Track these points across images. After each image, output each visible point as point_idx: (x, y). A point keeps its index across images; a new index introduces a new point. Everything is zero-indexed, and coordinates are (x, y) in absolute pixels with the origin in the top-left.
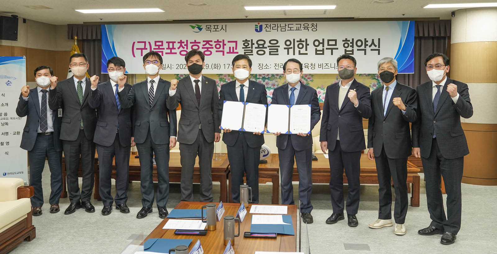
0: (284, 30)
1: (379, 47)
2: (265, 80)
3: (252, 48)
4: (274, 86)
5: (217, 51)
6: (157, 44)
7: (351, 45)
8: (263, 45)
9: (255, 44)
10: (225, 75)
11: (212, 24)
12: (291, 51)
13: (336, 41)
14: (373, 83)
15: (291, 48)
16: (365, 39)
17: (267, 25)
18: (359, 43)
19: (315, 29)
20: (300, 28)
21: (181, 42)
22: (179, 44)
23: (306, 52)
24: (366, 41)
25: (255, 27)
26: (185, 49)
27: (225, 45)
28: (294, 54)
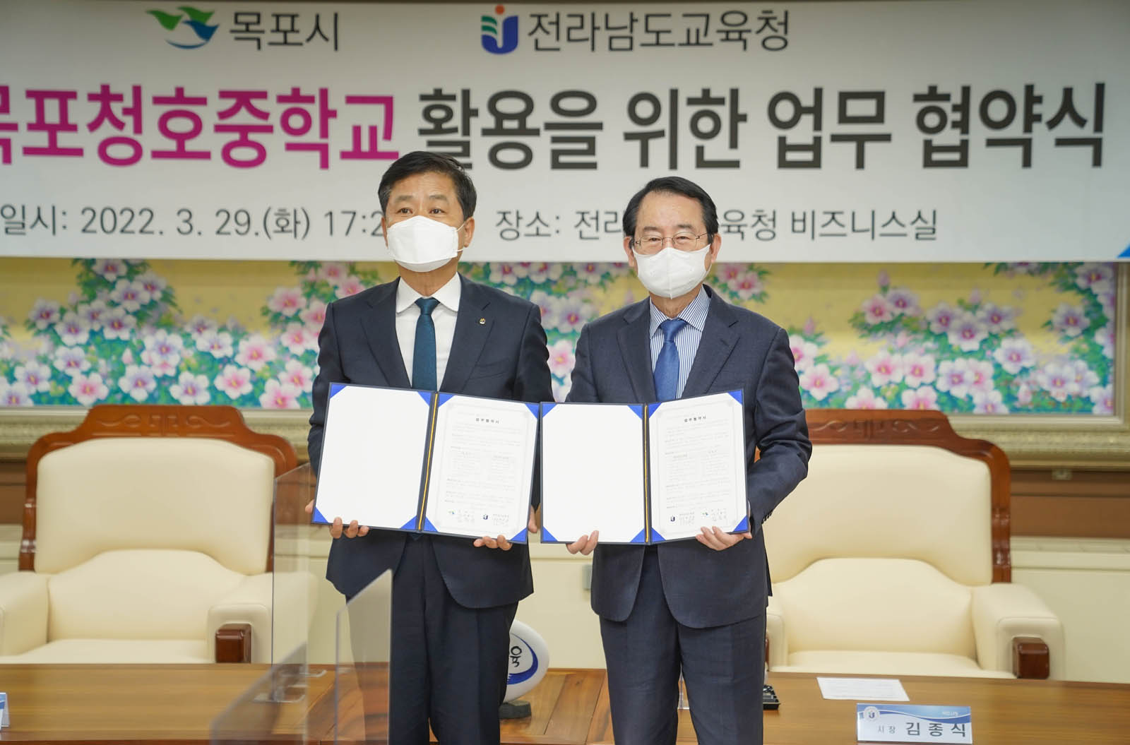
0: (626, 43)
2: (528, 291)
3: (466, 131)
4: (572, 323)
5: (290, 147)
7: (957, 116)
8: (521, 117)
9: (484, 111)
10: (334, 268)
11: (267, 9)
12: (659, 148)
13: (879, 97)
14: (1062, 310)
15: (660, 134)
16: (1029, 89)
17: (539, 17)
18: (998, 110)
19: (777, 37)
20: (706, 34)
21: (105, 96)
22: (96, 107)
23: (731, 155)
24: (1032, 98)
25: (484, 28)
26: (128, 131)
27: (333, 114)
28: (673, 165)
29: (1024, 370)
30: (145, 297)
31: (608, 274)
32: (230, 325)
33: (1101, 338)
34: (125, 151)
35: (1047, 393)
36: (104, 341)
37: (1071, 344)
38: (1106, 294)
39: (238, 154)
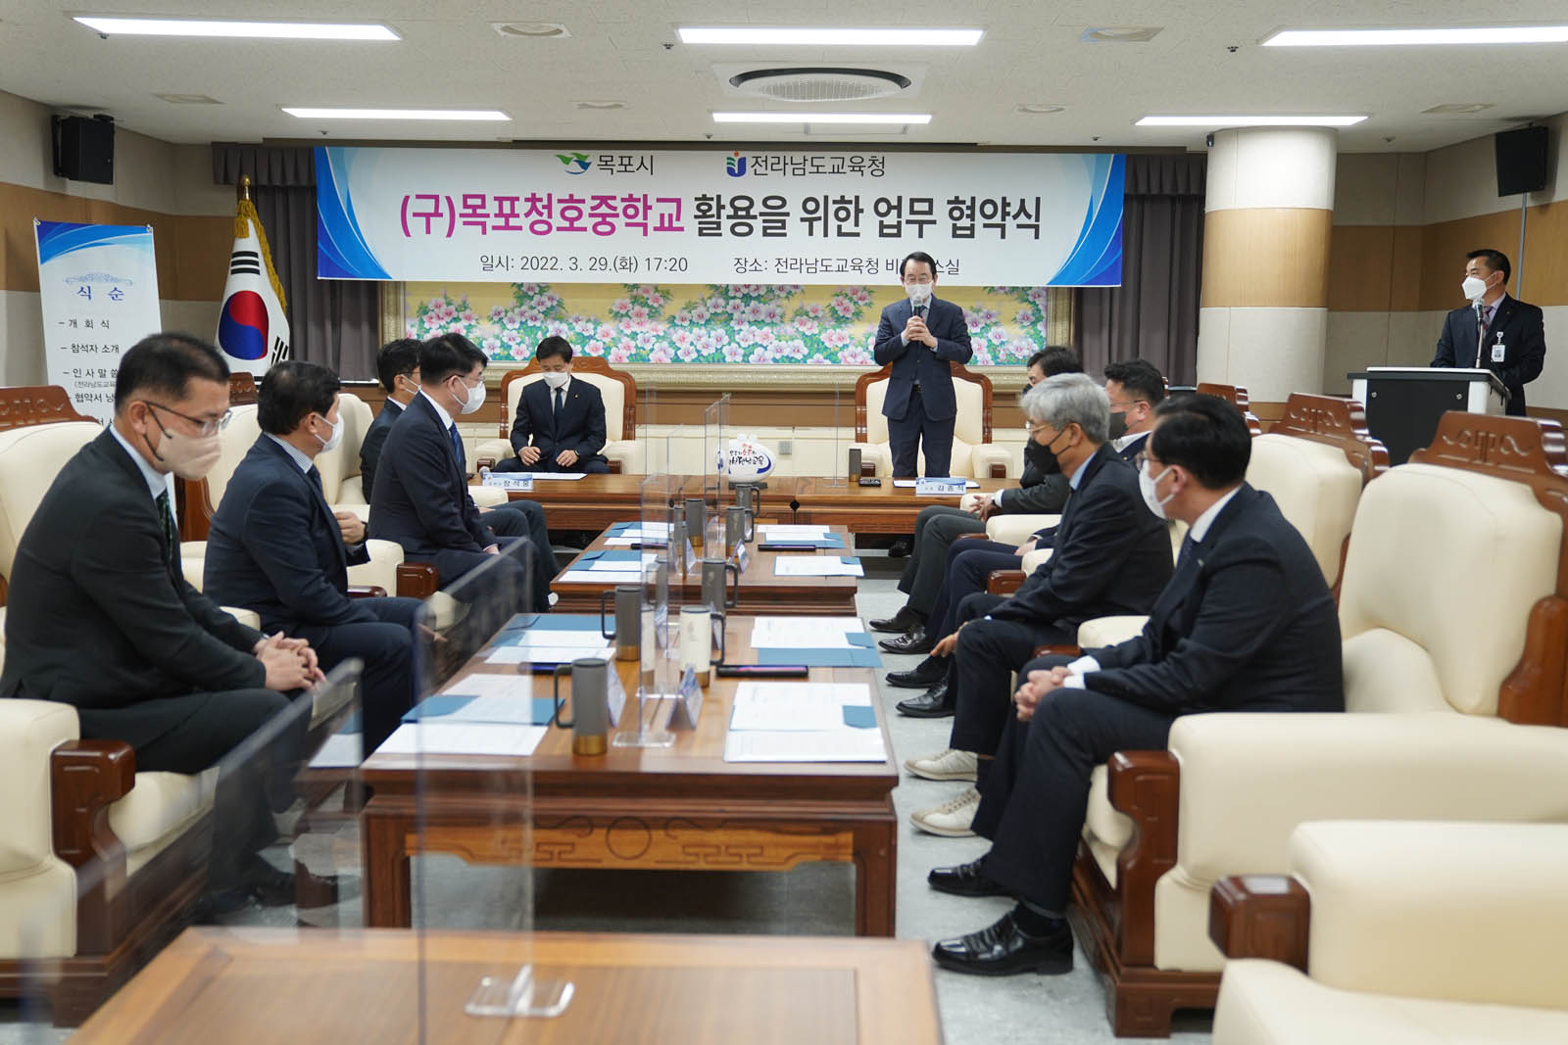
0: (801, 172)
1: (1037, 220)
2: (748, 301)
3: (719, 217)
4: (771, 317)
5: (628, 225)
6: (470, 202)
7: (969, 212)
8: (747, 209)
9: (728, 206)
10: (647, 288)
11: (617, 154)
12: (818, 226)
13: (930, 201)
14: (1021, 312)
15: (819, 219)
16: (1004, 199)
17: (757, 158)
18: (989, 209)
19: (879, 169)
20: (842, 168)
21: (533, 199)
22: (530, 204)
23: (856, 230)
24: (1005, 204)
25: (728, 163)
26: (545, 217)
27: (650, 208)
28: (826, 235)
29: (1002, 343)
30: (549, 304)
31: (790, 291)
32: (592, 319)
33: (1040, 327)
34: (543, 227)
35: (1014, 355)
36: (528, 327)
37: (1025, 330)
38: (1043, 304)
39: (600, 228)
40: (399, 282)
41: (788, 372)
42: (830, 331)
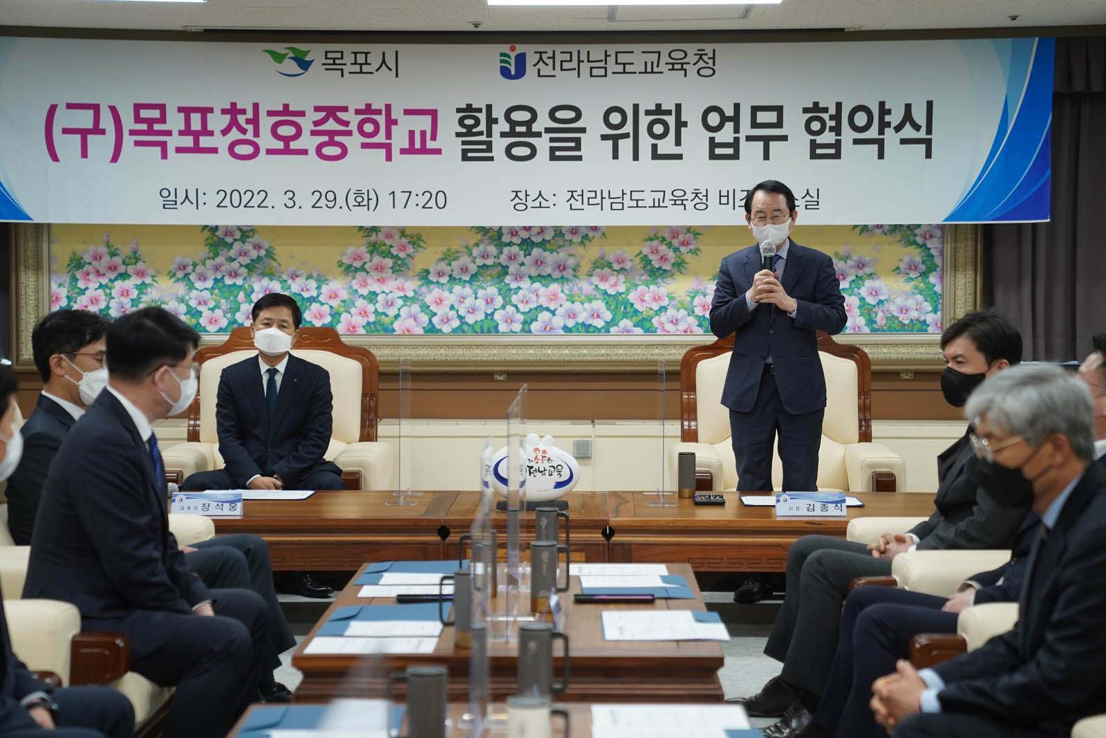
0: (602, 72)
1: (929, 131)
2: (529, 248)
3: (489, 134)
4: (560, 271)
5: (364, 146)
6: (144, 114)
7: (833, 123)
8: (528, 124)
9: (502, 120)
10: (390, 232)
11: (348, 48)
12: (626, 146)
13: (779, 110)
14: (906, 259)
15: (626, 136)
16: (882, 104)
17: (541, 53)
18: (861, 119)
19: (708, 68)
21: (233, 111)
22: (227, 118)
23: (677, 150)
24: (884, 111)
25: (502, 61)
26: (250, 136)
27: (395, 122)
28: (636, 158)
29: (881, 302)
30: (254, 254)
31: (587, 235)
32: (315, 275)
33: (933, 279)
34: (246, 150)
35: (897, 318)
36: (225, 286)
37: (913, 283)
38: (937, 248)
39: (327, 151)
40: (42, 225)
41: (584, 345)
42: (642, 288)
